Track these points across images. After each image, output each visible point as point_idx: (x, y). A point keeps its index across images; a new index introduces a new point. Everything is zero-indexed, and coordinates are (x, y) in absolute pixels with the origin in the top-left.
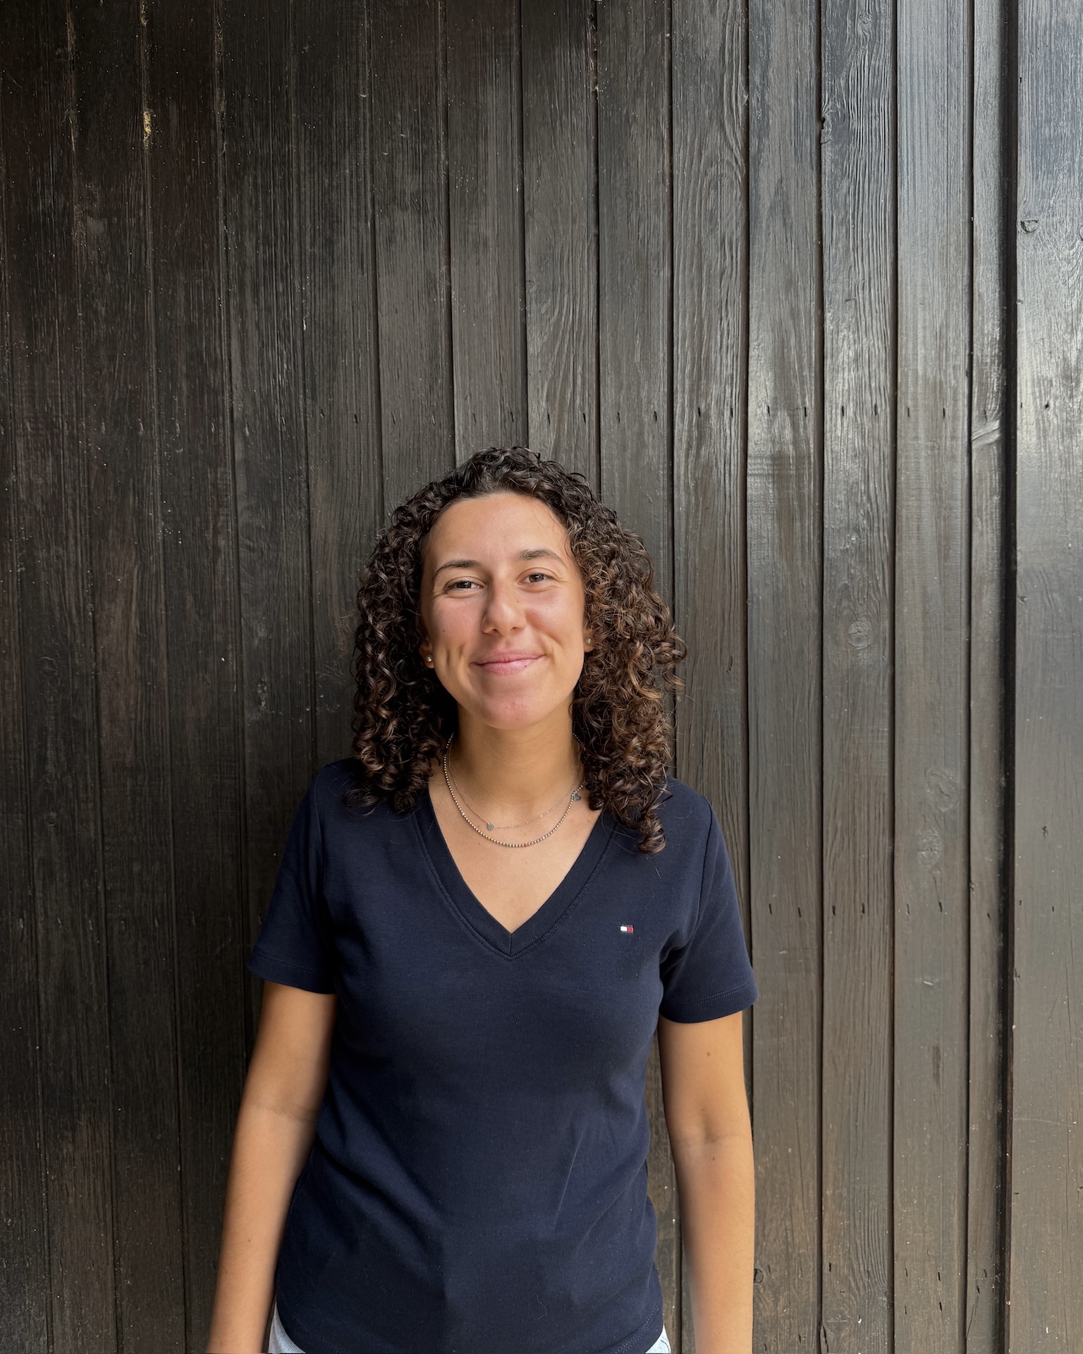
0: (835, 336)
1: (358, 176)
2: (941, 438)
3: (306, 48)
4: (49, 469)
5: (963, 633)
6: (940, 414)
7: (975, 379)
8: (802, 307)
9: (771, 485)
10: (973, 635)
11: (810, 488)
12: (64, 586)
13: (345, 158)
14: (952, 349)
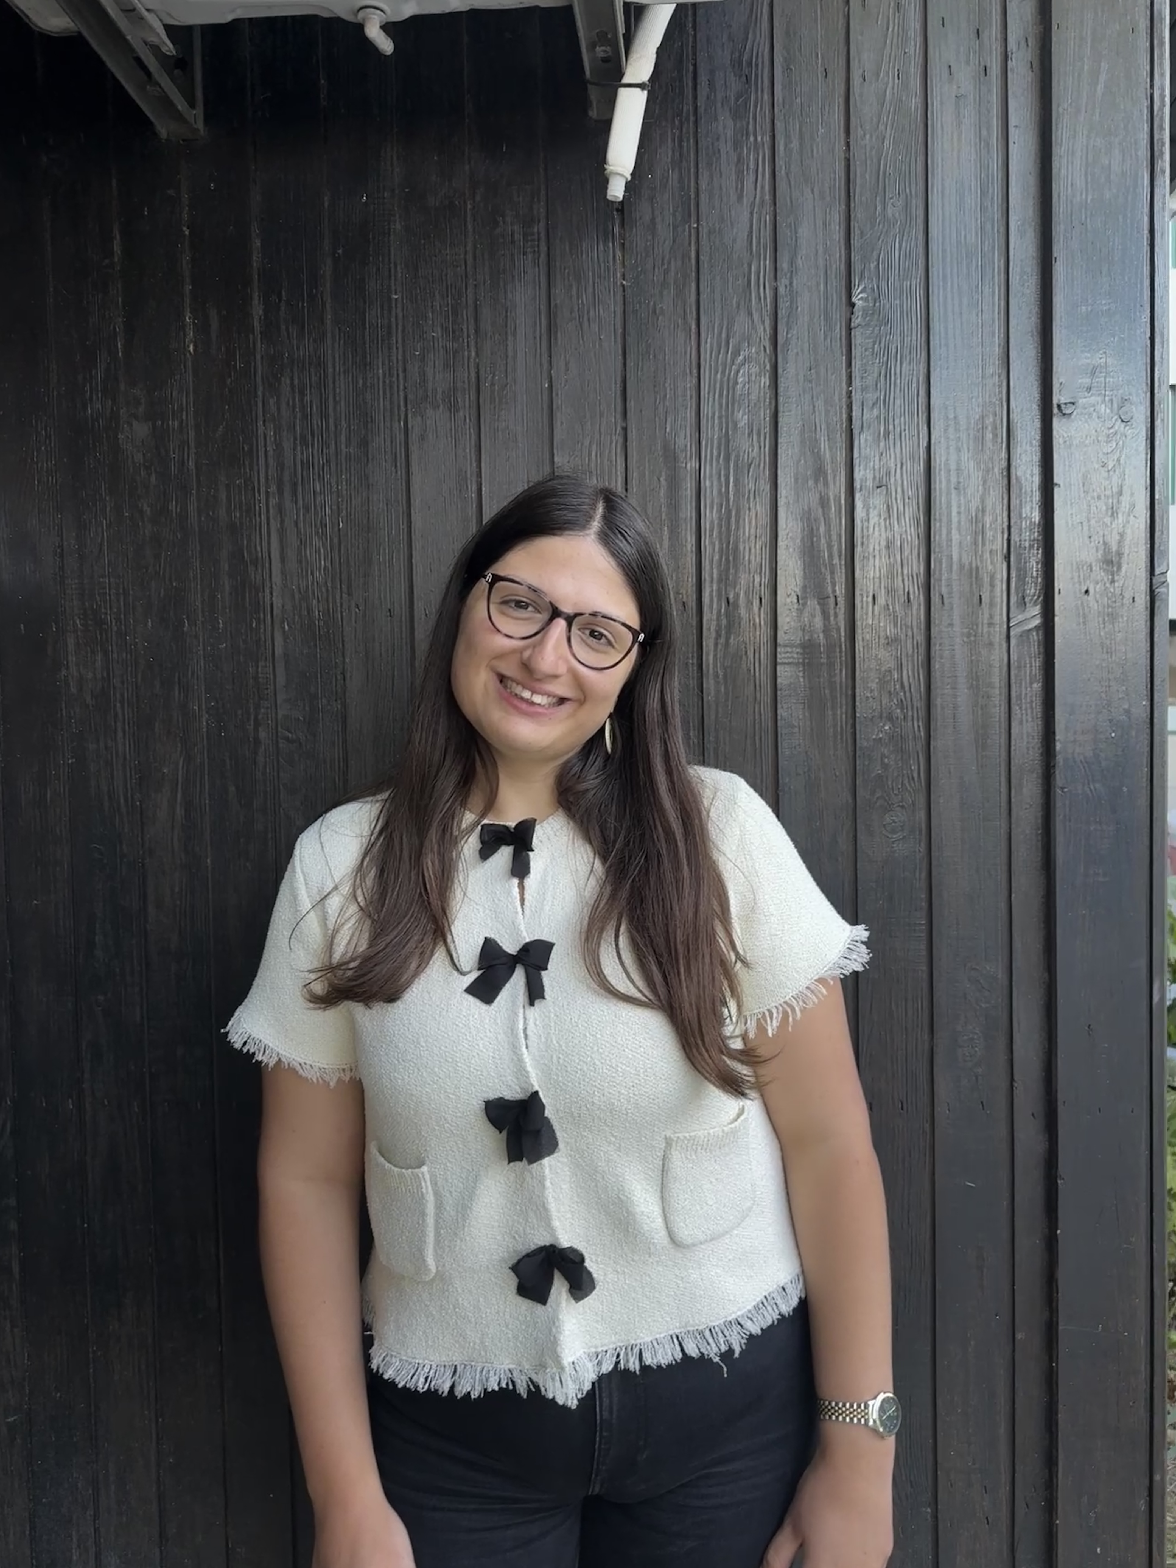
0: (866, 524)
1: (391, 375)
2: (977, 625)
3: (340, 251)
4: (99, 664)
5: (1003, 825)
6: (976, 600)
7: (1012, 563)
8: (831, 494)
9: (801, 674)
10: (1013, 826)
11: (841, 676)
12: (112, 778)
13: (378, 358)
14: (989, 534)
